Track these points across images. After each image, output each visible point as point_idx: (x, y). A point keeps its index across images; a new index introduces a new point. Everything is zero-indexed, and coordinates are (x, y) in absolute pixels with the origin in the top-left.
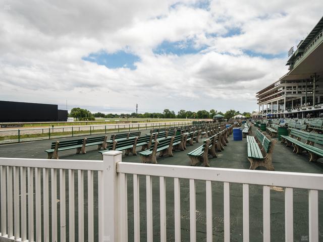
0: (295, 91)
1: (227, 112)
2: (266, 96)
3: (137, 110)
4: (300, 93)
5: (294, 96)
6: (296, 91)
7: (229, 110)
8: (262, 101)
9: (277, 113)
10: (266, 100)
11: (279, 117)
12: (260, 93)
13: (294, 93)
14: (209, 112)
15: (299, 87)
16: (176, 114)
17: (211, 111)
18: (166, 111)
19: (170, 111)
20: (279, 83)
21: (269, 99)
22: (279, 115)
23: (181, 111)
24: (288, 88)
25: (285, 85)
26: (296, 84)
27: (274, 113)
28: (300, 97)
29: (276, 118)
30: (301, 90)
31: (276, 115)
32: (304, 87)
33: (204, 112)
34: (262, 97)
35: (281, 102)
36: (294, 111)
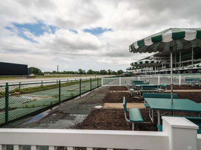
11: (152, 74)
15: (162, 59)
17: (108, 71)
20: (153, 56)
24: (157, 59)
25: (156, 58)
26: (160, 58)
32: (164, 59)
36: (161, 71)
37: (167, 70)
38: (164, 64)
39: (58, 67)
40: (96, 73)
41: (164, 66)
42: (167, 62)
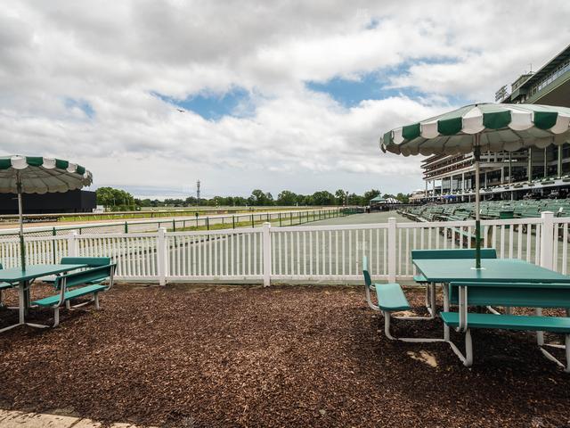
0: (492, 157)
1: (366, 194)
2: (439, 166)
3: (198, 191)
4: (499, 160)
5: (491, 165)
6: (495, 157)
7: (370, 191)
8: (432, 174)
9: (463, 194)
10: (439, 172)
12: (428, 161)
13: (492, 160)
14: (334, 194)
16: (275, 198)
17: (337, 193)
18: (257, 193)
19: (265, 192)
21: (445, 171)
22: (466, 197)
23: (283, 192)
27: (458, 194)
28: (501, 167)
29: (460, 201)
30: (501, 157)
31: (460, 197)
33: (325, 193)
34: (432, 167)
35: (470, 176)
37: (512, 189)
38: (506, 168)
39: (199, 186)
40: (304, 201)
41: (506, 174)
42: (519, 159)
